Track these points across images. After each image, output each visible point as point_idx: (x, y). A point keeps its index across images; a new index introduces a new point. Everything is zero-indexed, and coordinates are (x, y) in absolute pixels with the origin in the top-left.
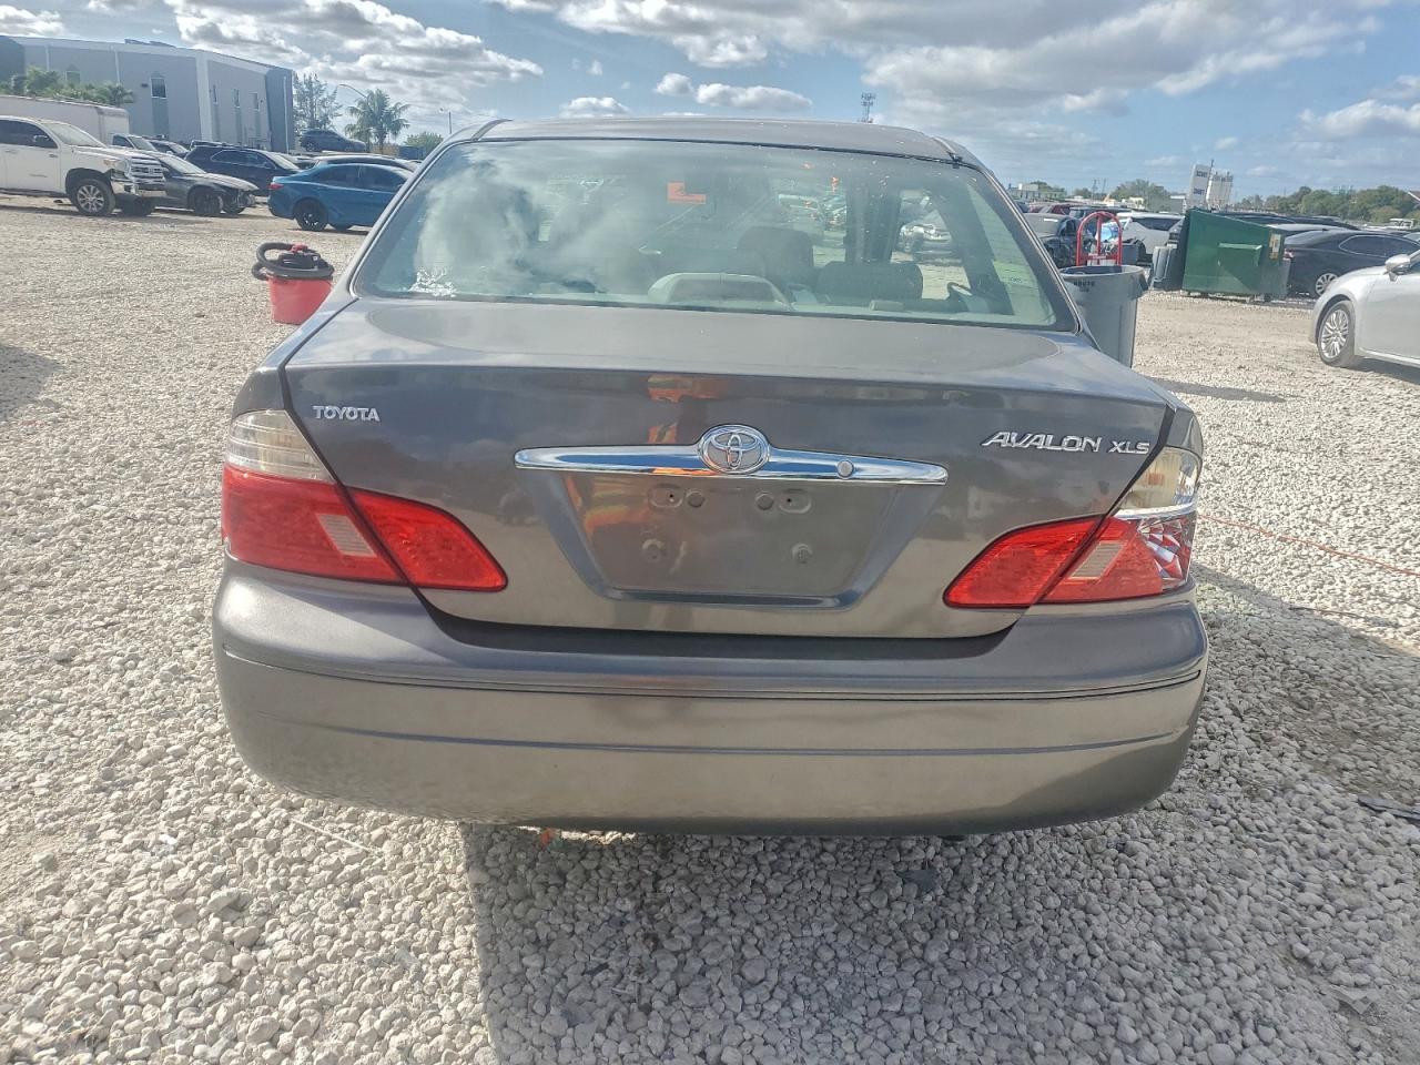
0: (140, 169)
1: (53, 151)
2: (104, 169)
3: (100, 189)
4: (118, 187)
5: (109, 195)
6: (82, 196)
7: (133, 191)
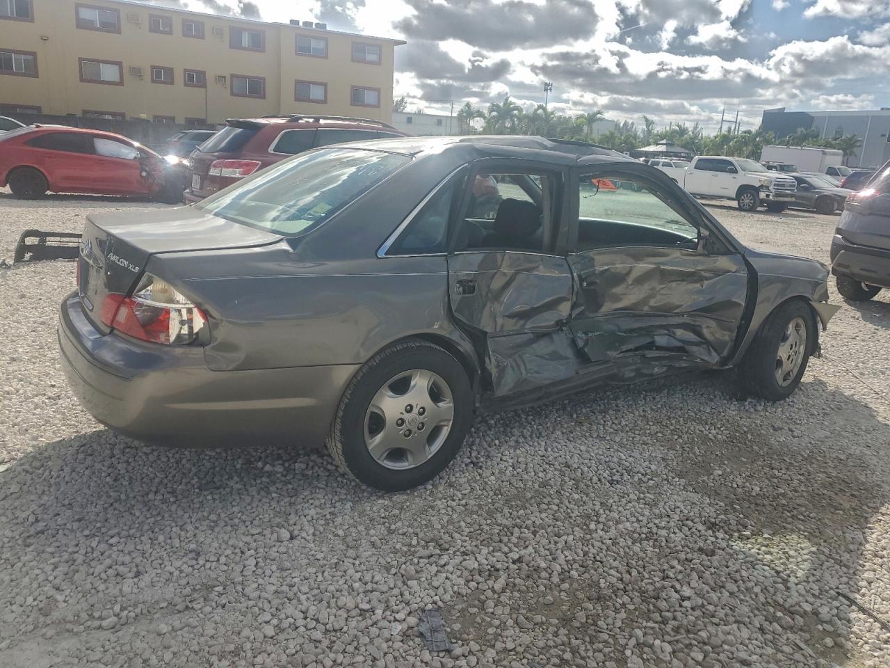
0: (779, 185)
1: (734, 175)
2: (757, 185)
3: (753, 196)
4: (762, 195)
5: (757, 199)
6: (743, 200)
7: (771, 197)
